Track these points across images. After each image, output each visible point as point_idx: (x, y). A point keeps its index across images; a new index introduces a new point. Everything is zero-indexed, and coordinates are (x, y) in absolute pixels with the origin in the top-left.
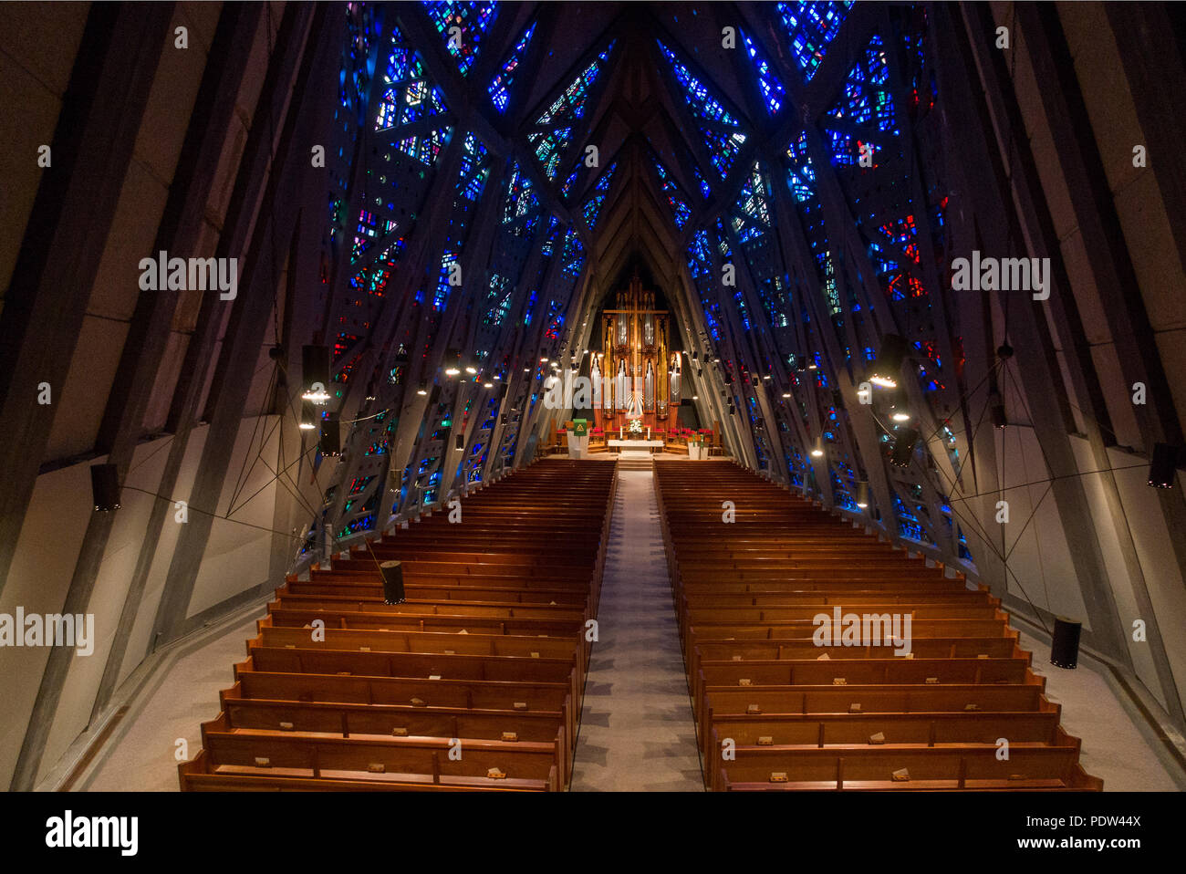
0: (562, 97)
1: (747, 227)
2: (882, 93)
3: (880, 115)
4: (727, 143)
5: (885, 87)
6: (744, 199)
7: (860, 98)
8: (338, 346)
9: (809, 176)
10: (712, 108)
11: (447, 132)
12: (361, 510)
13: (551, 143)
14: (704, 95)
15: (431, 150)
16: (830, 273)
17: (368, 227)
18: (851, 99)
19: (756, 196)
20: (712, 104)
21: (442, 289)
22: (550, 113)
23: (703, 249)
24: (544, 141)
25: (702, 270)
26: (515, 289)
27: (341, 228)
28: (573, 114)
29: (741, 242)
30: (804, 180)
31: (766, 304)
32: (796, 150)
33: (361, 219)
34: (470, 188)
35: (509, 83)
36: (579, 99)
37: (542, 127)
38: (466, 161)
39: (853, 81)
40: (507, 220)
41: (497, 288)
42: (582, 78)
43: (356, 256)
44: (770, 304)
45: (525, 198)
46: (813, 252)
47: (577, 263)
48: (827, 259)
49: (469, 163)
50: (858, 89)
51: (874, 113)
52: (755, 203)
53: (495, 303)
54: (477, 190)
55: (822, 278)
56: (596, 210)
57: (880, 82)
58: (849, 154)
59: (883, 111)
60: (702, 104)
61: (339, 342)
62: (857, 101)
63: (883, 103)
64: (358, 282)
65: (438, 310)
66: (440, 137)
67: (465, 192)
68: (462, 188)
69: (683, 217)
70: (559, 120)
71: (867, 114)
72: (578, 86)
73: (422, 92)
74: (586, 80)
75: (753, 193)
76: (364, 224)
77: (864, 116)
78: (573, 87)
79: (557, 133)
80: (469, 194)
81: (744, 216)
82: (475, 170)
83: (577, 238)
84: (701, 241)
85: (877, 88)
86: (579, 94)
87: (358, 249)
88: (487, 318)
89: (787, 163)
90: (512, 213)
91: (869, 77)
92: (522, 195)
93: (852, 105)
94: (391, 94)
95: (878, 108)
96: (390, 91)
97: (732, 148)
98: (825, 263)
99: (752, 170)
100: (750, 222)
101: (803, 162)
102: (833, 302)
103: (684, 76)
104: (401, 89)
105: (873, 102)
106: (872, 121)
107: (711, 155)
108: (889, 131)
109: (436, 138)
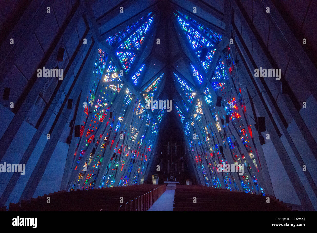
0: (151, 85)
1: (198, 115)
2: (224, 71)
3: (224, 76)
4: (191, 95)
5: (224, 69)
6: (196, 109)
7: (219, 73)
8: (88, 132)
9: (210, 97)
10: (187, 87)
11: (121, 85)
12: (90, 185)
13: (149, 97)
14: (185, 84)
15: (117, 89)
16: (217, 120)
17: (100, 103)
18: (217, 74)
19: (199, 107)
20: (187, 86)
21: (118, 126)
22: (148, 89)
23: (188, 127)
24: (147, 96)
25: (188, 132)
26: (138, 132)
27: (92, 102)
28: (154, 90)
29: (196, 120)
30: (209, 98)
31: (203, 135)
32: (207, 92)
33: (98, 101)
34: (127, 102)
35: (138, 78)
36: (156, 87)
37: (146, 93)
38: (126, 96)
39: (217, 70)
40: (137, 114)
41: (134, 131)
42: (156, 82)
43: (95, 110)
44: (204, 135)
45: (142, 110)
46: (213, 116)
47: (156, 131)
48: (216, 117)
49: (127, 96)
50: (218, 71)
51: (222, 76)
52: (199, 109)
53: (133, 135)
54: (129, 103)
55: (215, 122)
56: (161, 118)
57: (223, 68)
58: (218, 87)
59: (224, 75)
60: (185, 87)
61: (88, 131)
62: (218, 74)
63: (224, 73)
64: (95, 117)
65: (117, 131)
66: (120, 86)
67: (126, 103)
68: (125, 101)
69: (183, 119)
70: (151, 91)
71: (221, 77)
72: (155, 83)
73: (116, 75)
74: (157, 82)
75: (198, 107)
76: (99, 103)
77: (220, 77)
78: (154, 83)
79: (150, 94)
80: (127, 103)
81: (196, 113)
82: (129, 98)
83: (156, 125)
84: (188, 125)
85: (222, 70)
86: (155, 85)
87: (96, 108)
88: (130, 139)
89: (205, 95)
90: (138, 113)
91: (220, 68)
92: (141, 109)
93: (217, 75)
94: (108, 74)
95: (223, 74)
96: (108, 73)
97: (192, 97)
98: (216, 118)
99: (198, 101)
100: (198, 114)
101: (208, 94)
102: (219, 128)
103: (180, 81)
104: (111, 73)
105: (222, 73)
106: (222, 78)
107: (187, 99)
108: (226, 79)
109: (119, 86)
